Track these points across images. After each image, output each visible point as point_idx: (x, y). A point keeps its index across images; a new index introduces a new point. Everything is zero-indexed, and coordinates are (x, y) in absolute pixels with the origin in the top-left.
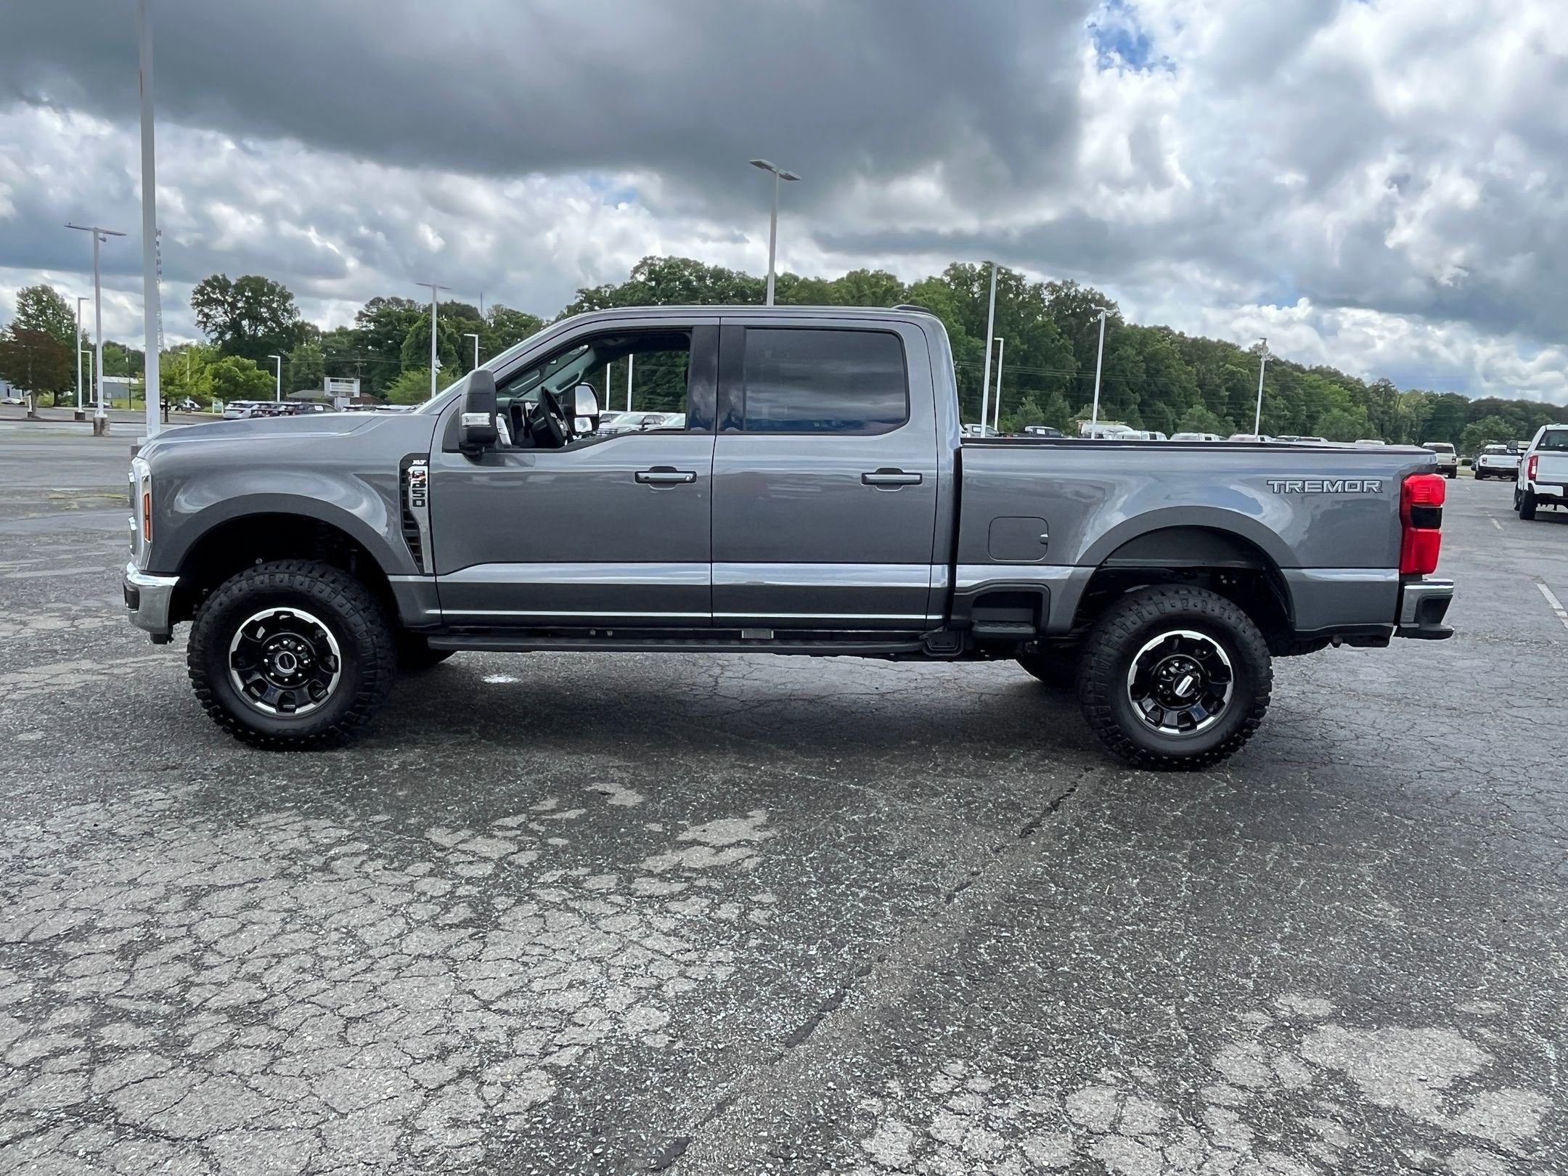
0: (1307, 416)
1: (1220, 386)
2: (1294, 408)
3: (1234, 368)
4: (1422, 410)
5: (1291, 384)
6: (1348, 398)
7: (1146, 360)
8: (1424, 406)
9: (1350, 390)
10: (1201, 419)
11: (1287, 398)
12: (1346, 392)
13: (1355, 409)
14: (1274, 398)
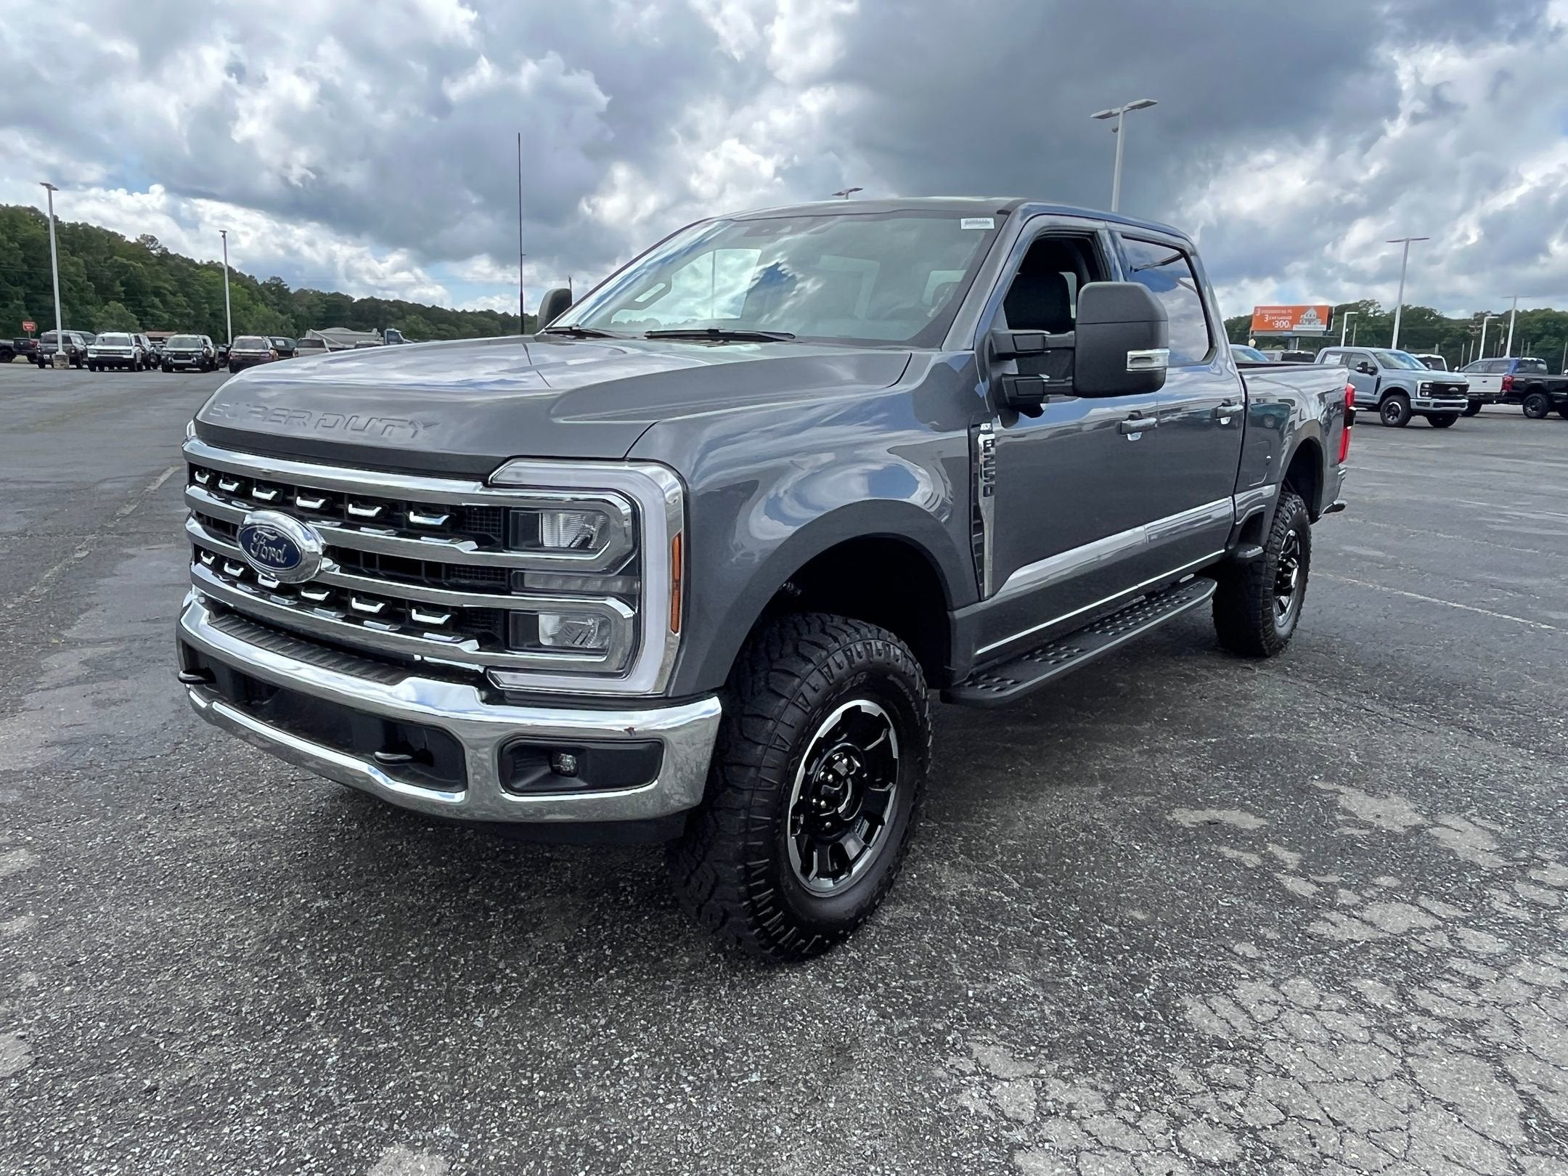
0: (210, 315)
1: (113, 281)
2: (197, 306)
3: (124, 261)
4: (316, 309)
5: (189, 280)
6: (247, 296)
7: (22, 246)
8: (316, 305)
9: (246, 287)
10: (121, 318)
11: (186, 295)
12: (244, 290)
13: (255, 307)
14: (174, 294)
